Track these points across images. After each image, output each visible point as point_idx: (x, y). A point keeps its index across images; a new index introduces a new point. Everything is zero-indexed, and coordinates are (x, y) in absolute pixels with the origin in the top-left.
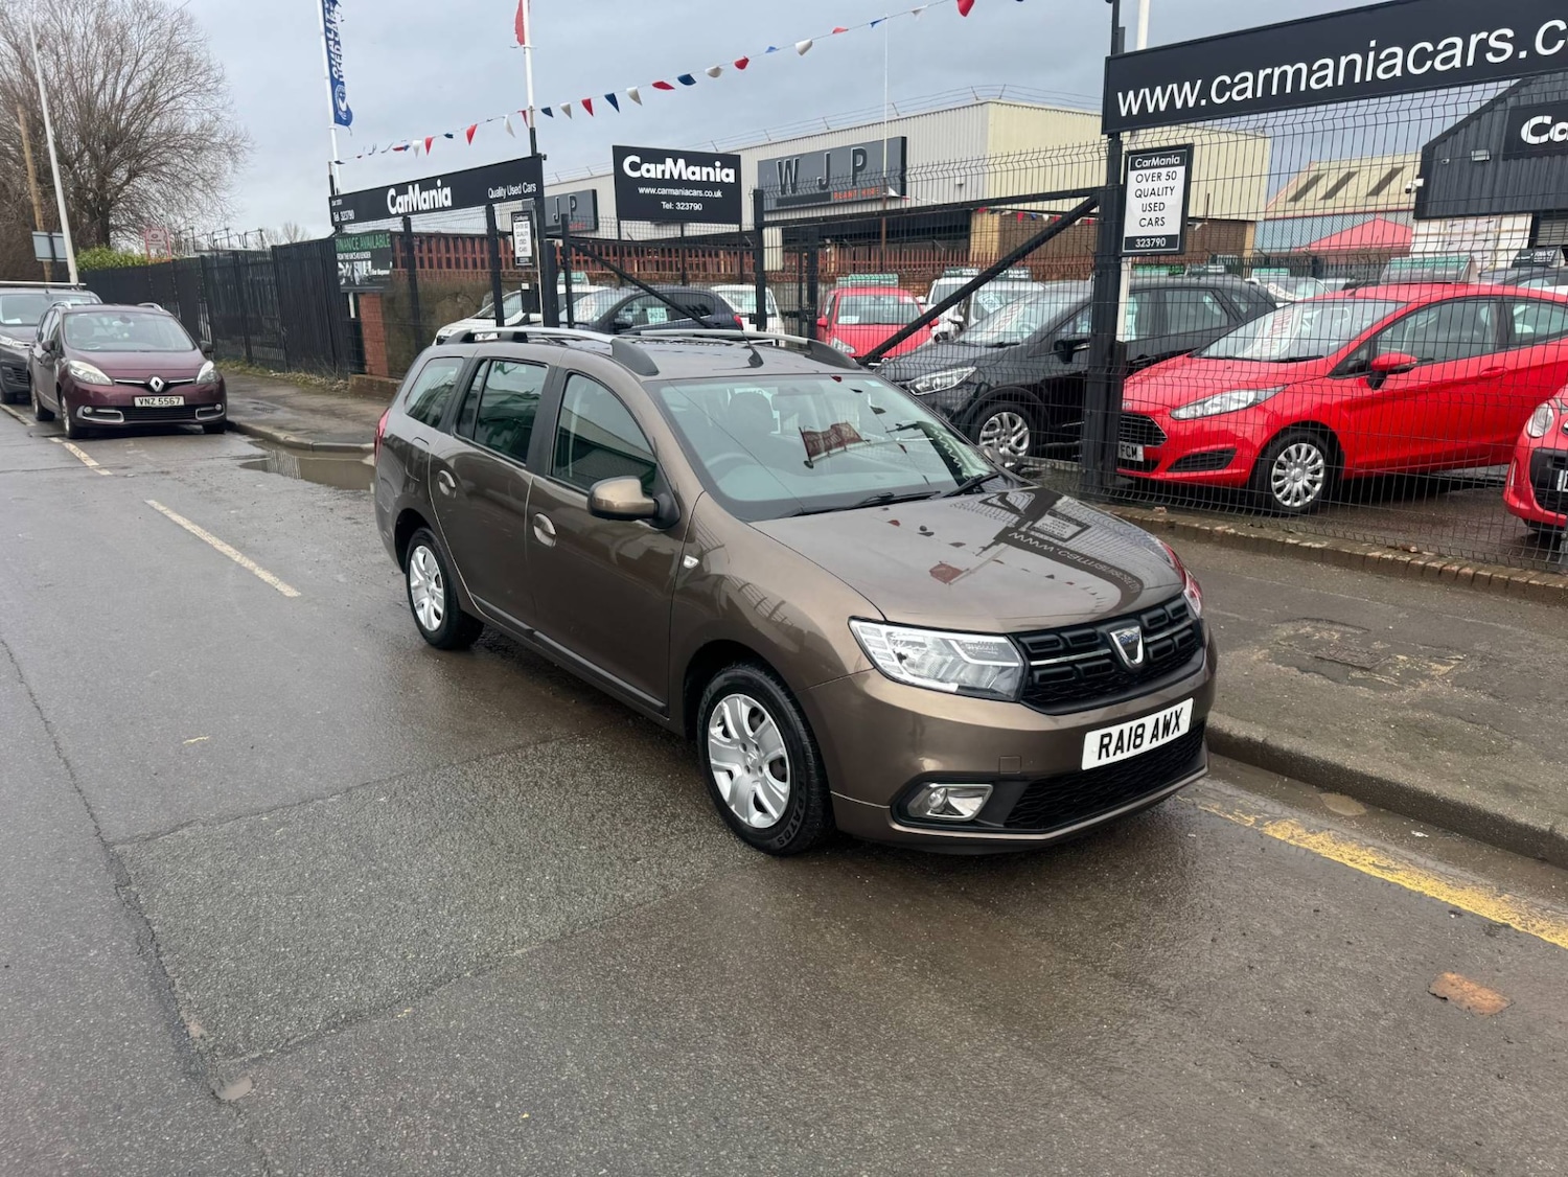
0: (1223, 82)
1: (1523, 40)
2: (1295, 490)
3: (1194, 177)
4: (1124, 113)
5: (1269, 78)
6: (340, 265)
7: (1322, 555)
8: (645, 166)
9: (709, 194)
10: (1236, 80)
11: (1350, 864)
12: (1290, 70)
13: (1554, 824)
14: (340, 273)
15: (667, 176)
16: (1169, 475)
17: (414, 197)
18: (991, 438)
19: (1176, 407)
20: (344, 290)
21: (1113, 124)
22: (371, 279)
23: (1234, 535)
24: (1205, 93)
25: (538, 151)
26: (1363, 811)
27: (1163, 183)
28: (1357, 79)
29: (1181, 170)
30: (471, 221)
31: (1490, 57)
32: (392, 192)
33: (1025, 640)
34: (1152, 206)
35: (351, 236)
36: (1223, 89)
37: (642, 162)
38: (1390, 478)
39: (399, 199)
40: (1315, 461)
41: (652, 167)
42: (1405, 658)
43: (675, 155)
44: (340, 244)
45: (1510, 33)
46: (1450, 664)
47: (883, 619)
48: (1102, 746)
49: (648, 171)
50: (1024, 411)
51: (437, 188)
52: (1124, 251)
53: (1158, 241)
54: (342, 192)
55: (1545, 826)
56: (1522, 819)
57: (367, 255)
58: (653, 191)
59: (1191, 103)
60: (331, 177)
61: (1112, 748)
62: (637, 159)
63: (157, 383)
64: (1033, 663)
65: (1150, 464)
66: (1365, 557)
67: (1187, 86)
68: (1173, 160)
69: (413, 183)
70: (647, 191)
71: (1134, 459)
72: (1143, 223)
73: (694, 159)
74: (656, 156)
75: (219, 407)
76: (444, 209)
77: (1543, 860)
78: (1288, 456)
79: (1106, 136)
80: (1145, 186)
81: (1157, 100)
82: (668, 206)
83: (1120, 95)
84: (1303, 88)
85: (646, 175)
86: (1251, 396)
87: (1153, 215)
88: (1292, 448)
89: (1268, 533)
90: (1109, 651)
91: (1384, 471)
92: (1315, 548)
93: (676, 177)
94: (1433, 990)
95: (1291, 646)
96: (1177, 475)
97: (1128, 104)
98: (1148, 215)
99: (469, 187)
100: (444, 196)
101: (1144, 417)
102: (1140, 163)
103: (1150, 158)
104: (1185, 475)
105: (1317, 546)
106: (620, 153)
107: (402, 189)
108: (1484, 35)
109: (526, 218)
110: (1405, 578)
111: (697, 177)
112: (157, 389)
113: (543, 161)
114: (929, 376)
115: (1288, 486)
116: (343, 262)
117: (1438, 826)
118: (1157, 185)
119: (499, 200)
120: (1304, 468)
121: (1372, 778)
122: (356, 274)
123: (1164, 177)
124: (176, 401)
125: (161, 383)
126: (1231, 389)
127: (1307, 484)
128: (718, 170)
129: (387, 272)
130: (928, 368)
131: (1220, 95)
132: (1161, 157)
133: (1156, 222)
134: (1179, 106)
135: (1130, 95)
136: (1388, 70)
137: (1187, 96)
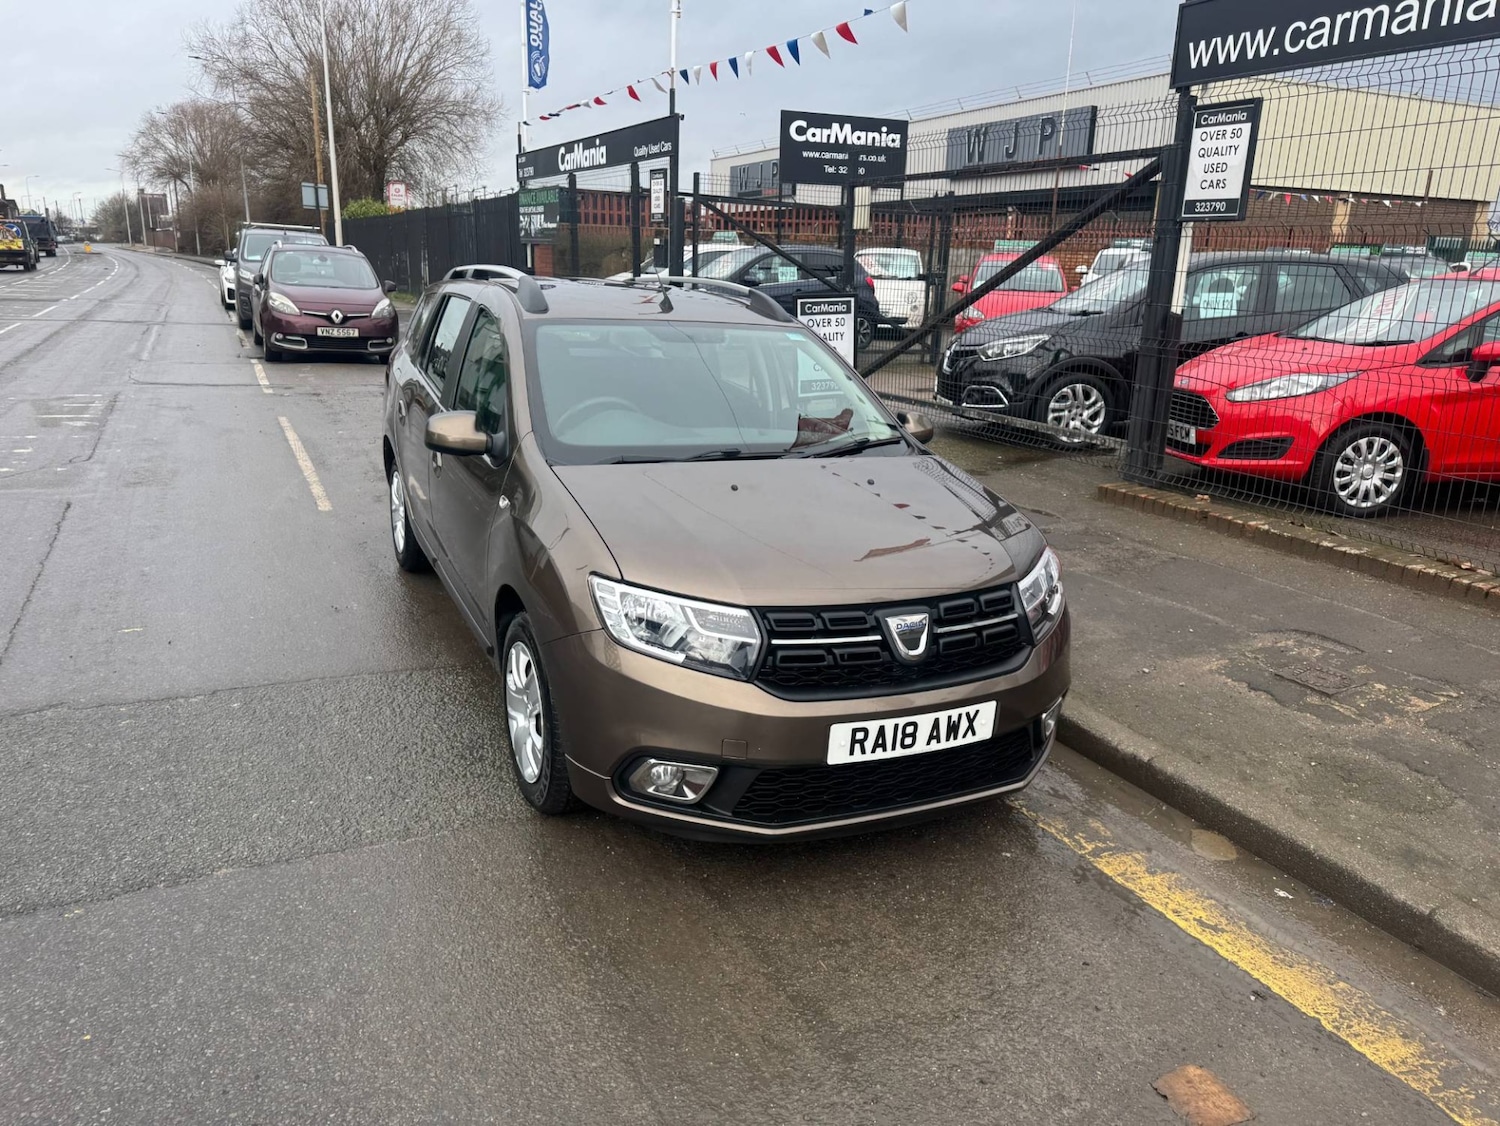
0: (1299, 28)
2: (1363, 489)
3: (1261, 136)
4: (1194, 65)
5: (1347, 23)
6: (521, 218)
7: (1357, 563)
8: (812, 130)
9: (873, 158)
10: (1312, 27)
11: (1171, 916)
12: (1370, 13)
13: (1438, 908)
14: (521, 225)
15: (832, 140)
16: (1221, 461)
17: (579, 156)
18: (1063, 410)
19: (1232, 387)
20: (523, 240)
21: (1182, 76)
22: (543, 231)
23: (1267, 531)
24: (1278, 41)
25: (676, 111)
26: (1233, 856)
27: (1228, 142)
28: (1444, 22)
29: (1247, 127)
30: (617, 180)
32: (562, 150)
33: (771, 616)
34: (1215, 167)
35: (530, 190)
36: (1298, 35)
37: (809, 127)
38: (1458, 484)
39: (568, 157)
40: (1391, 457)
41: (818, 131)
42: (1383, 687)
43: (842, 120)
44: (523, 199)
46: (1437, 700)
47: (619, 577)
48: (854, 741)
49: (814, 135)
50: (1103, 385)
51: (596, 147)
52: (1183, 215)
54: (528, 150)
55: (1424, 909)
56: (1401, 896)
57: (541, 209)
58: (817, 155)
59: (1263, 53)
60: (519, 136)
61: (869, 744)
62: (803, 124)
63: (337, 316)
64: (774, 642)
65: (1201, 448)
66: (1404, 569)
67: (1260, 33)
68: (1239, 116)
69: (578, 142)
70: (811, 154)
71: (1185, 441)
72: (1205, 185)
73: (861, 124)
74: (822, 121)
75: (390, 340)
76: (600, 166)
77: (1420, 949)
78: (1357, 450)
79: (1174, 91)
80: (1210, 144)
81: (1228, 49)
82: (831, 170)
83: (1191, 45)
84: (1383, 33)
85: (812, 140)
86: (1316, 381)
87: (1215, 177)
88: (1363, 442)
89: (1307, 533)
90: (879, 638)
91: (1453, 475)
92: (1350, 554)
93: (841, 141)
94: (1159, 1084)
95: (1256, 658)
96: (1229, 462)
97: (1200, 55)
98: (1210, 177)
99: (621, 145)
100: (599, 154)
101: (1200, 397)
102: (1206, 119)
103: (1216, 114)
104: (1237, 462)
105: (1353, 552)
106: (787, 117)
107: (569, 147)
109: (661, 175)
110: (1447, 597)
111: (862, 142)
112: (337, 321)
113: (681, 121)
114: (1001, 342)
115: (1354, 483)
116: (524, 214)
117: (1312, 887)
118: (1223, 143)
119: (642, 158)
120: (1374, 463)
121: (1250, 820)
122: (532, 227)
123: (1228, 135)
124: (352, 332)
125: (341, 316)
126: (1299, 372)
127: (1379, 483)
128: (884, 135)
129: (554, 225)
130: (1001, 334)
131: (1293, 44)
132: (1228, 112)
133: (1218, 184)
134: (1251, 56)
135: (1202, 45)
136: (1480, 10)
137: (1259, 45)
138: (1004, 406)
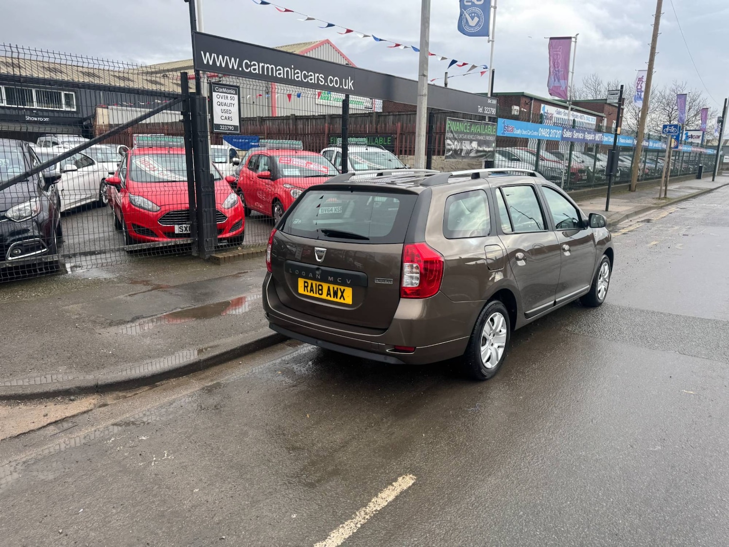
0: (247, 62)
1: (326, 81)
3: (242, 101)
4: (205, 62)
5: (263, 67)
10: (251, 64)
12: (270, 67)
21: (200, 66)
24: (240, 65)
27: (228, 101)
29: (236, 97)
31: (320, 81)
34: (226, 111)
36: (247, 66)
45: (323, 77)
52: (215, 130)
53: (231, 128)
59: (236, 68)
67: (233, 59)
68: (232, 91)
72: (222, 118)
80: (220, 100)
81: (221, 61)
87: (227, 115)
97: (207, 58)
98: (225, 115)
102: (217, 89)
103: (222, 88)
108: (318, 75)
123: (229, 98)
132: (227, 88)
133: (229, 119)
134: (231, 67)
135: (208, 54)
136: (298, 77)
137: (233, 64)
138: (46, 249)
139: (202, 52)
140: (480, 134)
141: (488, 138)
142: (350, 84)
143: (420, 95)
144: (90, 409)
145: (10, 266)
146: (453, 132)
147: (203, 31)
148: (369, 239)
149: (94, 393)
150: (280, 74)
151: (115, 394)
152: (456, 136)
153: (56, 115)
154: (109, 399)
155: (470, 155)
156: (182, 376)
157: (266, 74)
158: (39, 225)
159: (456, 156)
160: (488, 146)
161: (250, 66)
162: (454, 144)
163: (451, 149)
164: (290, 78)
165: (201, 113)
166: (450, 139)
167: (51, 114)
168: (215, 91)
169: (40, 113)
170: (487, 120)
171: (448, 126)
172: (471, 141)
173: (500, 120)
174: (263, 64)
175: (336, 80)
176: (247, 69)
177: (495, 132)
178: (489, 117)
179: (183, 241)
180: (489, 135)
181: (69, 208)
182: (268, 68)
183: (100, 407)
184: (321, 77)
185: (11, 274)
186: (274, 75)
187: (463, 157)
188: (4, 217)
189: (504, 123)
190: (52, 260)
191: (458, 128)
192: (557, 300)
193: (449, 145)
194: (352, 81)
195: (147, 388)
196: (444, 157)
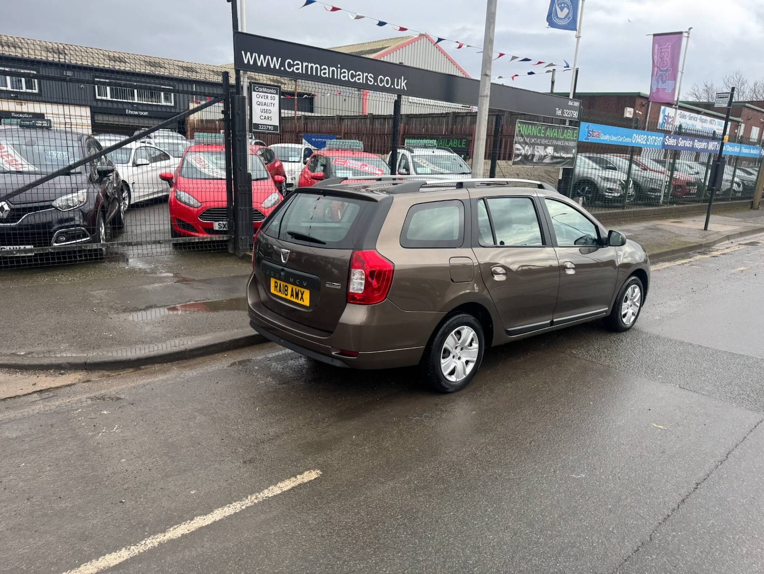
0: (290, 63)
1: (376, 81)
4: (246, 62)
5: (307, 67)
10: (295, 63)
12: (314, 66)
21: (240, 65)
24: (282, 64)
27: (269, 101)
29: (277, 96)
31: (368, 81)
34: (266, 111)
36: (290, 66)
45: (373, 77)
52: (253, 130)
53: (270, 127)
59: (277, 67)
67: (275, 59)
68: (273, 91)
72: (262, 117)
80: (260, 100)
81: (262, 61)
87: (267, 115)
97: (248, 59)
98: (264, 115)
102: (257, 89)
103: (262, 87)
108: (367, 74)
114: (65, 197)
118: (266, 101)
123: (269, 98)
132: (267, 88)
133: (268, 118)
134: (272, 67)
135: (249, 54)
136: (344, 77)
137: (275, 63)
138: (88, 238)
139: (243, 52)
140: (557, 139)
141: (567, 143)
142: (403, 84)
143: (482, 96)
144: (73, 383)
145: (52, 251)
146: (524, 136)
147: (245, 31)
148: (325, 244)
149: (82, 370)
150: (325, 74)
151: (101, 373)
152: (527, 140)
153: (154, 109)
154: (94, 376)
155: (544, 161)
156: (167, 362)
157: (309, 73)
158: (85, 216)
159: (526, 162)
160: (567, 152)
161: (293, 66)
162: (524, 149)
163: (521, 155)
164: (336, 77)
165: (239, 112)
166: (520, 143)
167: (150, 109)
168: (254, 91)
169: (140, 108)
170: (567, 123)
171: (518, 129)
172: (546, 146)
173: (583, 125)
174: (307, 64)
175: (387, 80)
176: (290, 68)
177: (576, 137)
178: (570, 121)
179: (219, 237)
180: (568, 140)
181: (138, 201)
182: (312, 67)
183: (84, 382)
184: (371, 77)
185: (53, 259)
186: (319, 75)
187: (534, 163)
188: (51, 206)
189: (588, 127)
190: (91, 248)
191: (530, 132)
192: (555, 320)
193: (518, 149)
194: (406, 81)
195: (131, 370)
196: (510, 162)
